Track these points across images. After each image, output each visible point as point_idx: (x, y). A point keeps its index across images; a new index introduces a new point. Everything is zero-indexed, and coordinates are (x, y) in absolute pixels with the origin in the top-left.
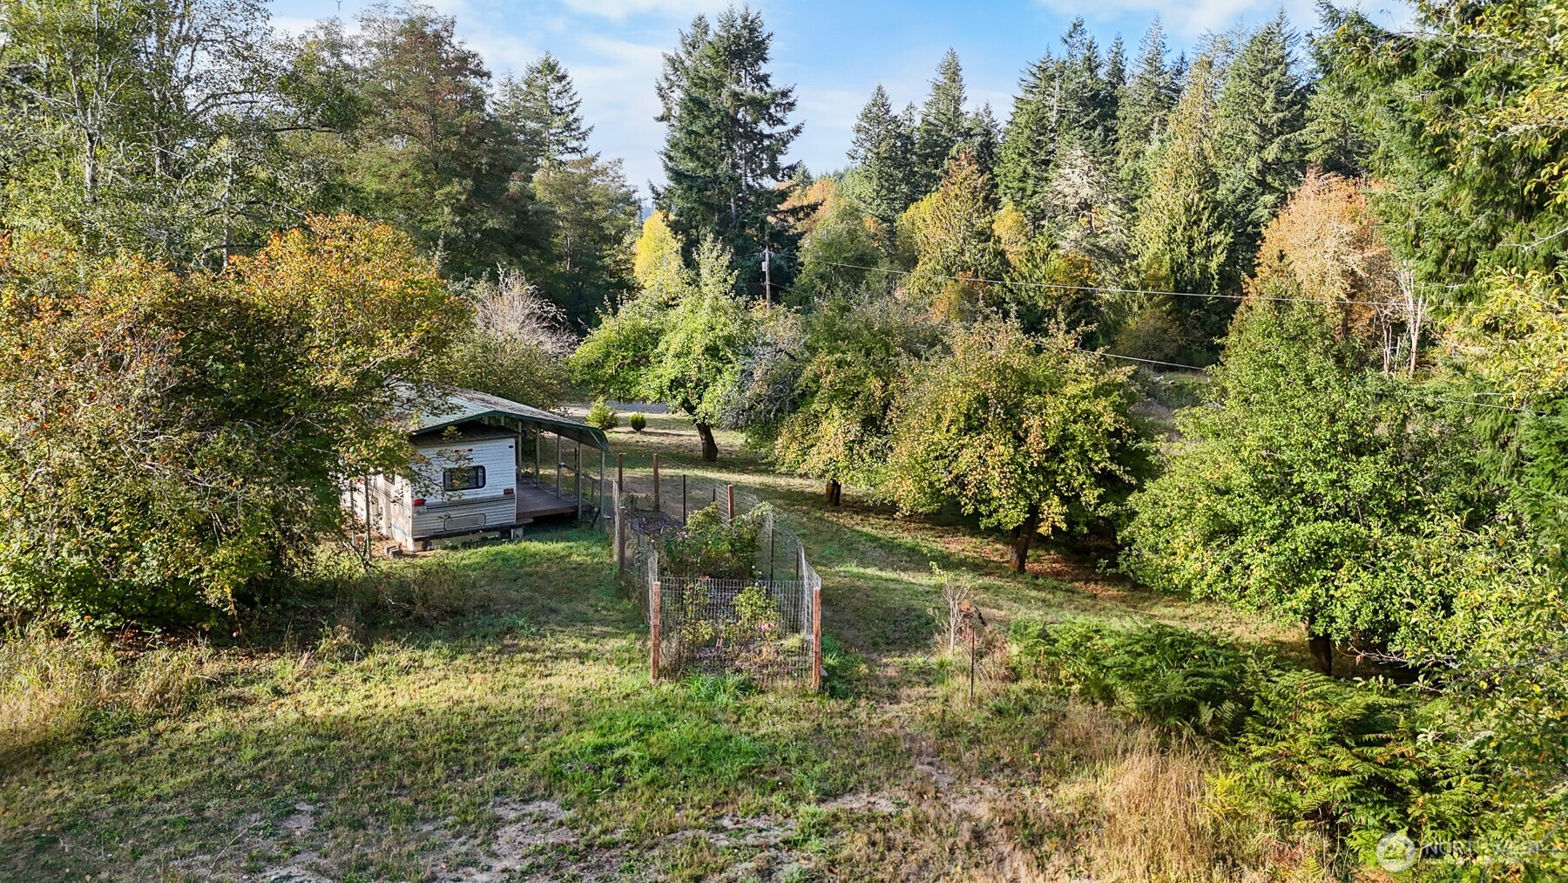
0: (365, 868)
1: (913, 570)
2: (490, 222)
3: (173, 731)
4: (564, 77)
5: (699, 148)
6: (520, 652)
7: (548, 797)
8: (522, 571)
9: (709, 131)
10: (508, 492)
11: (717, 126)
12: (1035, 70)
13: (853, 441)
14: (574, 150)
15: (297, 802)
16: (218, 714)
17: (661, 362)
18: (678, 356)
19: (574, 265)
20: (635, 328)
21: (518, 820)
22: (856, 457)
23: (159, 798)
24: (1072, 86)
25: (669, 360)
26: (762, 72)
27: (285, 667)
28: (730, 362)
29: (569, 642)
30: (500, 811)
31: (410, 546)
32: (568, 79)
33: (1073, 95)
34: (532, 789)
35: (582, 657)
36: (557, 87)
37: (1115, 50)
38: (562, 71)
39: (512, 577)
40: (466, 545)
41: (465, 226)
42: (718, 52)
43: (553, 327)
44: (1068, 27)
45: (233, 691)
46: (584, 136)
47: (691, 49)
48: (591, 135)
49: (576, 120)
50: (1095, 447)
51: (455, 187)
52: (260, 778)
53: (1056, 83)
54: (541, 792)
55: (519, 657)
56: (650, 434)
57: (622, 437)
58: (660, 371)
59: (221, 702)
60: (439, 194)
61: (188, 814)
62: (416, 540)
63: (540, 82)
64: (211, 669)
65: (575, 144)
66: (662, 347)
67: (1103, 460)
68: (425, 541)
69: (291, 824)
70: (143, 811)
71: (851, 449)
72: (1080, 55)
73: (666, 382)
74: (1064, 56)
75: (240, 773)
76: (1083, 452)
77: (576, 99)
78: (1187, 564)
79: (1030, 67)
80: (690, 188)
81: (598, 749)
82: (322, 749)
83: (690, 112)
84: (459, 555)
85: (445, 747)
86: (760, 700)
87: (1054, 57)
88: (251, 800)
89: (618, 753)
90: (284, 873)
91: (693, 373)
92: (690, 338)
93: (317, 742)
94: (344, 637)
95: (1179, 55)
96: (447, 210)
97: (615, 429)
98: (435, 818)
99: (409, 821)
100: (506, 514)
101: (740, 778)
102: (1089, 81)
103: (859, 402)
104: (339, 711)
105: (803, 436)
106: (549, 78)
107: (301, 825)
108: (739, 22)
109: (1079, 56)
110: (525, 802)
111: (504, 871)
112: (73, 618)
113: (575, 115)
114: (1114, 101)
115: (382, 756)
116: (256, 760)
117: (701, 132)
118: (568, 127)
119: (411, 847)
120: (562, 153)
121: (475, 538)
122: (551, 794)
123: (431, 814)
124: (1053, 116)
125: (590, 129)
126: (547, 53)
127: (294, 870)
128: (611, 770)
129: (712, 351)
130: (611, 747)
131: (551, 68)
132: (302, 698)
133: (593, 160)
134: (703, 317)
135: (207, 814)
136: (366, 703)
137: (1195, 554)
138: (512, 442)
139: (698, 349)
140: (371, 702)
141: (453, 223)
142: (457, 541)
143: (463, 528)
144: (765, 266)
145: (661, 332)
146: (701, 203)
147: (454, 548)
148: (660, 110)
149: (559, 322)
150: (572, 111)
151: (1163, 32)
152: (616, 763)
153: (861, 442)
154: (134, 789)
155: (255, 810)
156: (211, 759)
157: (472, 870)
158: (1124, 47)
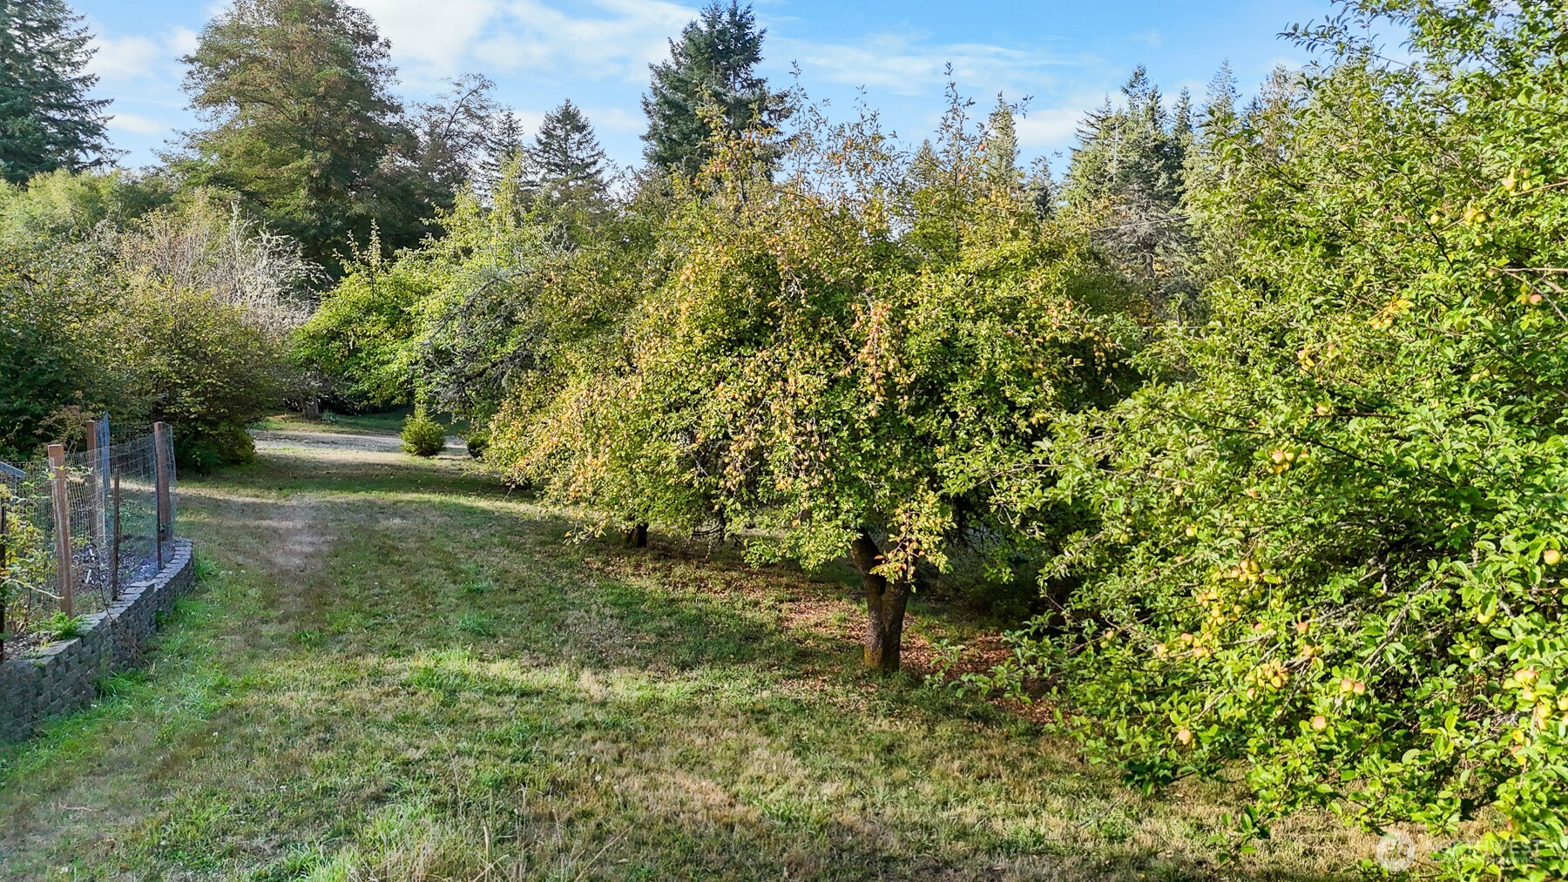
5: (676, 157)
9: (686, 138)
12: (1093, 120)
24: (1133, 137)
26: (755, 76)
32: (590, 129)
33: (1136, 145)
36: (577, 136)
37: (1181, 105)
41: (324, 211)
42: (699, 49)
44: (1129, 76)
47: (681, 59)
50: (1024, 376)
51: (306, 161)
53: (1116, 133)
57: (442, 464)
60: (287, 170)
67: (1041, 405)
72: (1143, 105)
74: (1126, 108)
76: (991, 386)
78: (1231, 662)
79: (1088, 117)
83: (668, 119)
87: (1114, 109)
95: (1251, 101)
96: (303, 193)
97: (442, 454)
102: (1152, 132)
106: (569, 128)
108: (726, 17)
109: (1141, 106)
114: (1180, 152)
117: (678, 139)
124: (1113, 168)
126: (568, 101)
137: (1264, 629)
141: (307, 208)
151: (1232, 76)
158: (1191, 102)
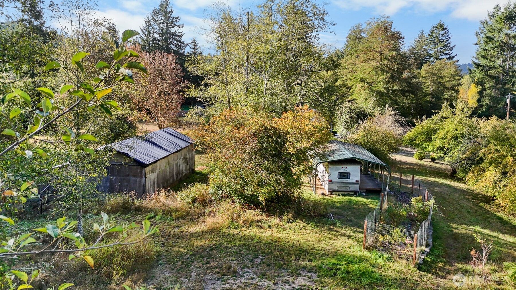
0: (264, 276)
1: (508, 234)
2: (395, 87)
3: (245, 231)
4: (446, 29)
5: (488, 55)
6: (333, 231)
7: (315, 273)
8: (353, 206)
9: (493, 49)
10: (357, 181)
11: (497, 47)
13: (497, 180)
14: (447, 54)
15: (260, 255)
16: (255, 229)
17: (435, 140)
18: (442, 139)
19: (432, 98)
20: (428, 128)
21: (305, 276)
22: (497, 186)
23: (235, 246)
25: (438, 140)
27: (274, 221)
28: (462, 143)
29: (348, 232)
30: (302, 272)
31: (326, 192)
32: (447, 29)
34: (313, 269)
35: (349, 237)
36: (443, 32)
38: (445, 27)
39: (349, 208)
40: (343, 195)
41: (387, 89)
42: (501, 19)
43: (402, 125)
45: (260, 224)
46: (451, 49)
47: (492, 17)
48: (454, 48)
49: (449, 43)
51: (385, 76)
52: (256, 247)
54: (314, 271)
55: (332, 232)
56: (437, 163)
57: (425, 163)
58: (434, 144)
59: (256, 226)
60: (380, 78)
61: (238, 251)
62: (329, 191)
63: (436, 31)
64: (259, 218)
65: (447, 52)
66: (436, 135)
68: (332, 192)
69: (256, 260)
70: (231, 248)
71: (496, 183)
73: (436, 147)
75: (252, 245)
77: (450, 36)
80: (482, 70)
81: (334, 264)
82: (271, 244)
83: (486, 42)
84: (339, 197)
85: (298, 252)
86: (391, 264)
88: (251, 252)
89: (339, 267)
90: (248, 271)
91: (446, 146)
92: (447, 133)
93: (271, 242)
94: (289, 216)
96: (382, 83)
97: (424, 160)
98: (287, 269)
99: (280, 268)
100: (357, 188)
101: (368, 284)
103: (501, 167)
104: (280, 235)
105: (477, 175)
106: (440, 29)
107: (258, 261)
108: (512, 6)
110: (310, 272)
111: (293, 287)
112: (236, 198)
113: (449, 42)
115: (283, 250)
116: (256, 242)
117: (490, 49)
118: (445, 46)
119: (276, 274)
120: (441, 56)
121: (346, 193)
122: (316, 272)
123: (286, 268)
125: (454, 46)
126: (440, 20)
127: (251, 271)
128: (334, 271)
129: (455, 138)
130: (338, 264)
131: (441, 26)
132: (273, 230)
133: (454, 57)
134: (454, 125)
135: (241, 252)
136: (287, 235)
138: (359, 166)
139: (449, 137)
140: (288, 235)
141: (383, 87)
142: (340, 193)
143: (343, 190)
144: (508, 101)
145: (438, 130)
146: (486, 75)
147: (339, 195)
148: (476, 40)
149: (403, 123)
150: (448, 40)
152: (336, 269)
153: (501, 181)
154: (231, 242)
155: (250, 255)
156: (248, 240)
157: (286, 284)
